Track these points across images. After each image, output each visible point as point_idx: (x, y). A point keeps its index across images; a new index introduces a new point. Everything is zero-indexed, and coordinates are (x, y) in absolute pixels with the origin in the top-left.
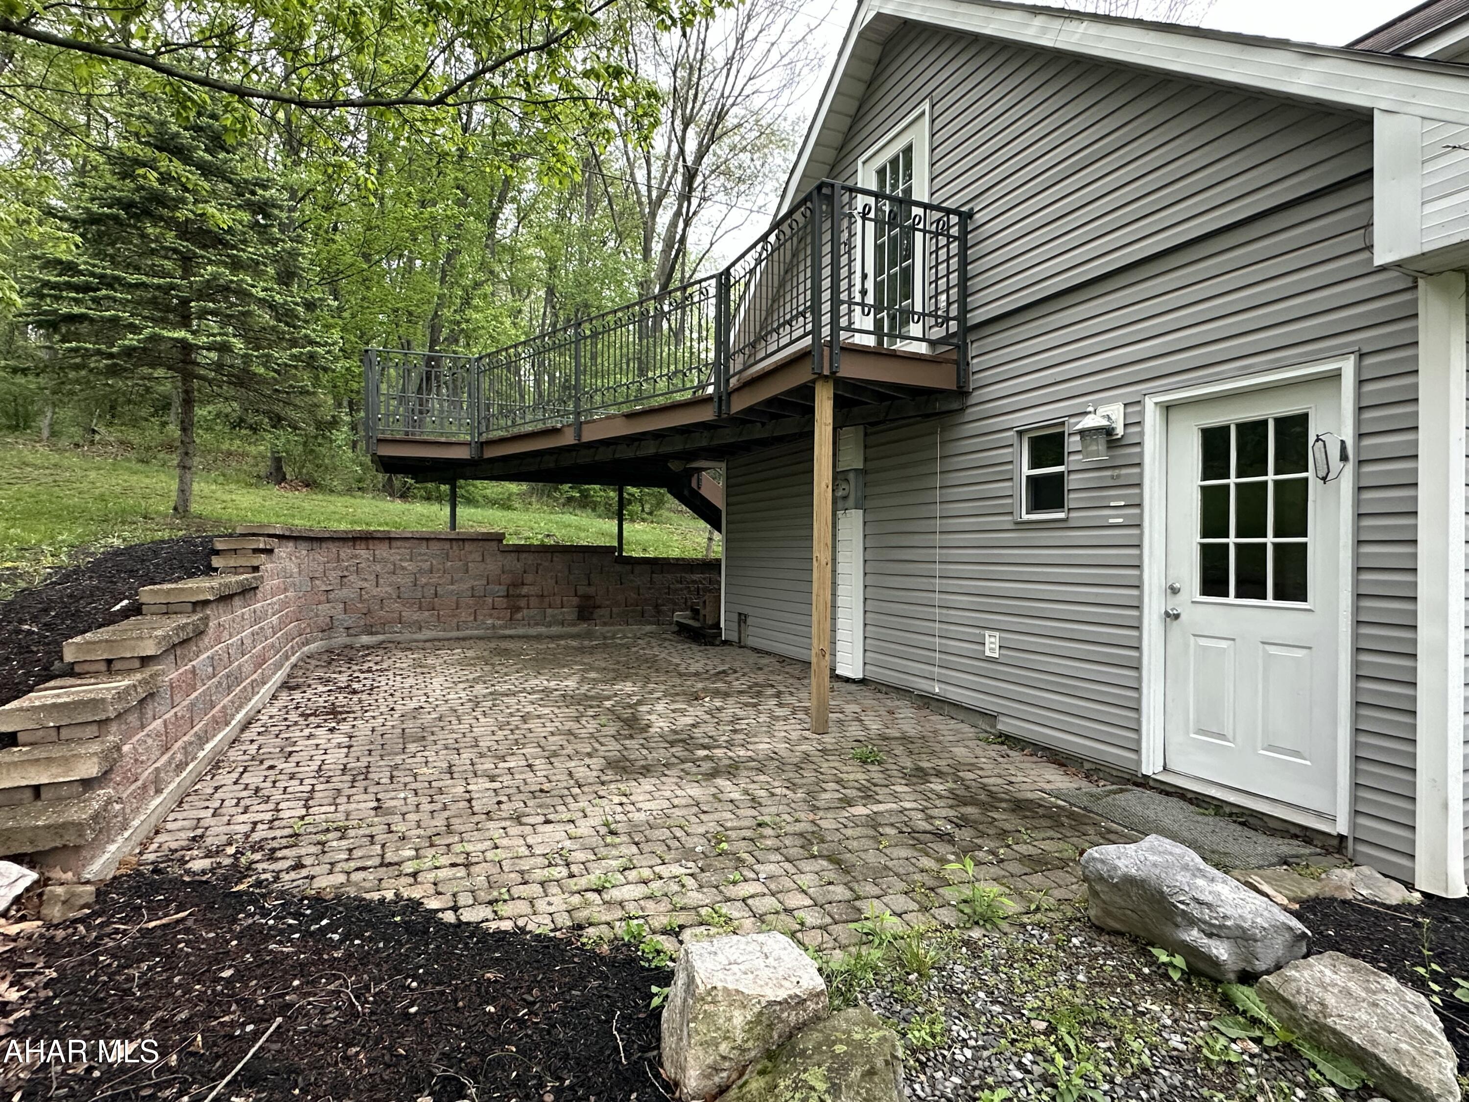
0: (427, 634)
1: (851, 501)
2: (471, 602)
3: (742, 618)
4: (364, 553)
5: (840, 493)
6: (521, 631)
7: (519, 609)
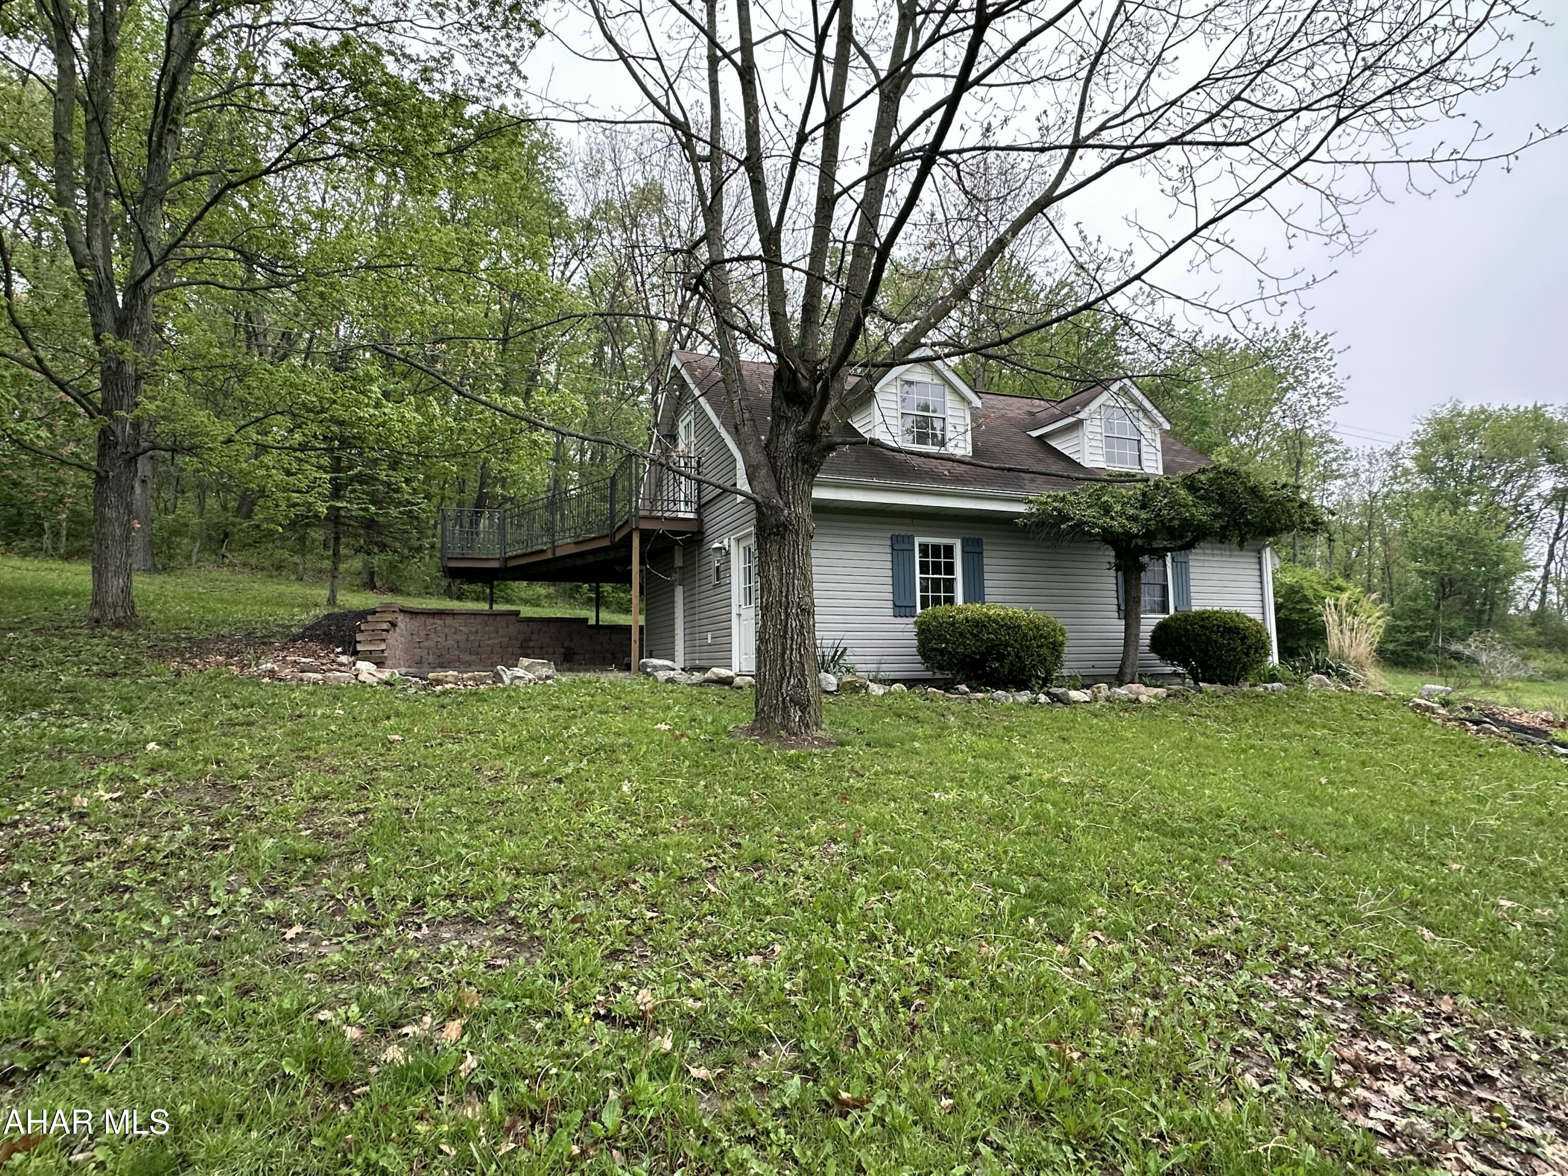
1: (678, 582)
5: (673, 579)
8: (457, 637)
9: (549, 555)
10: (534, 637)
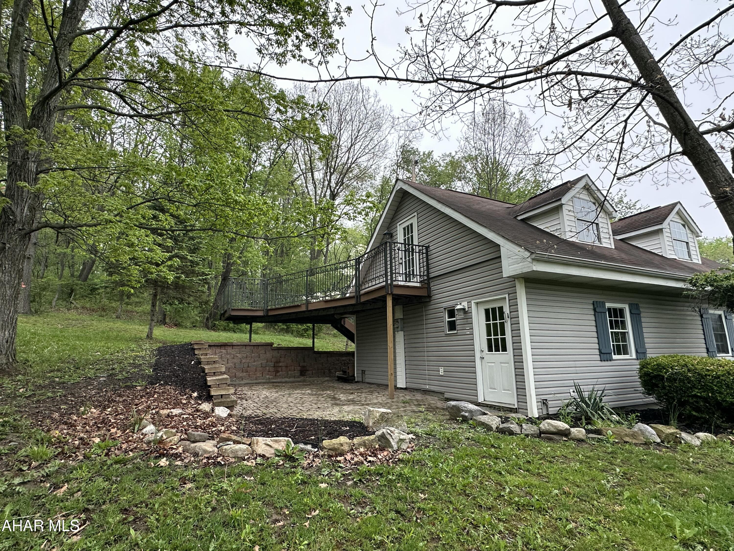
0: (245, 381)
1: (399, 329)
2: (261, 369)
3: (363, 372)
4: (224, 351)
5: (396, 326)
6: (279, 380)
7: (278, 372)
8: (235, 361)
9: (303, 309)
10: (282, 360)
